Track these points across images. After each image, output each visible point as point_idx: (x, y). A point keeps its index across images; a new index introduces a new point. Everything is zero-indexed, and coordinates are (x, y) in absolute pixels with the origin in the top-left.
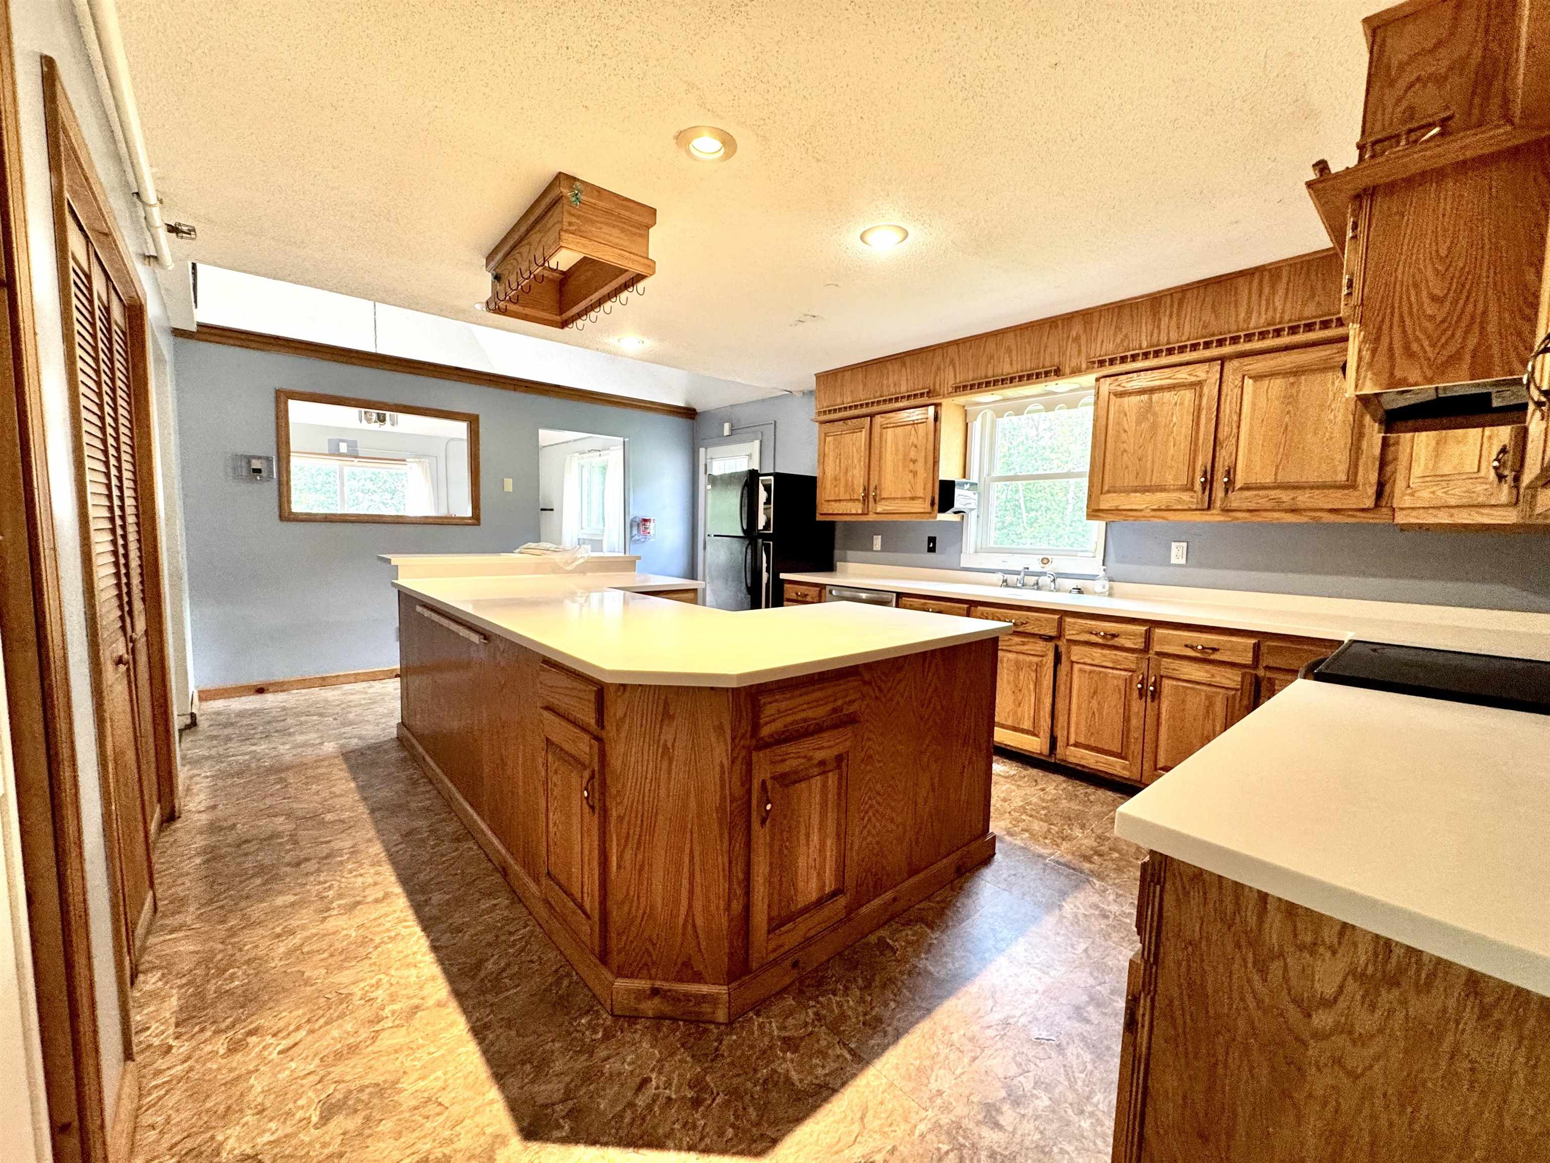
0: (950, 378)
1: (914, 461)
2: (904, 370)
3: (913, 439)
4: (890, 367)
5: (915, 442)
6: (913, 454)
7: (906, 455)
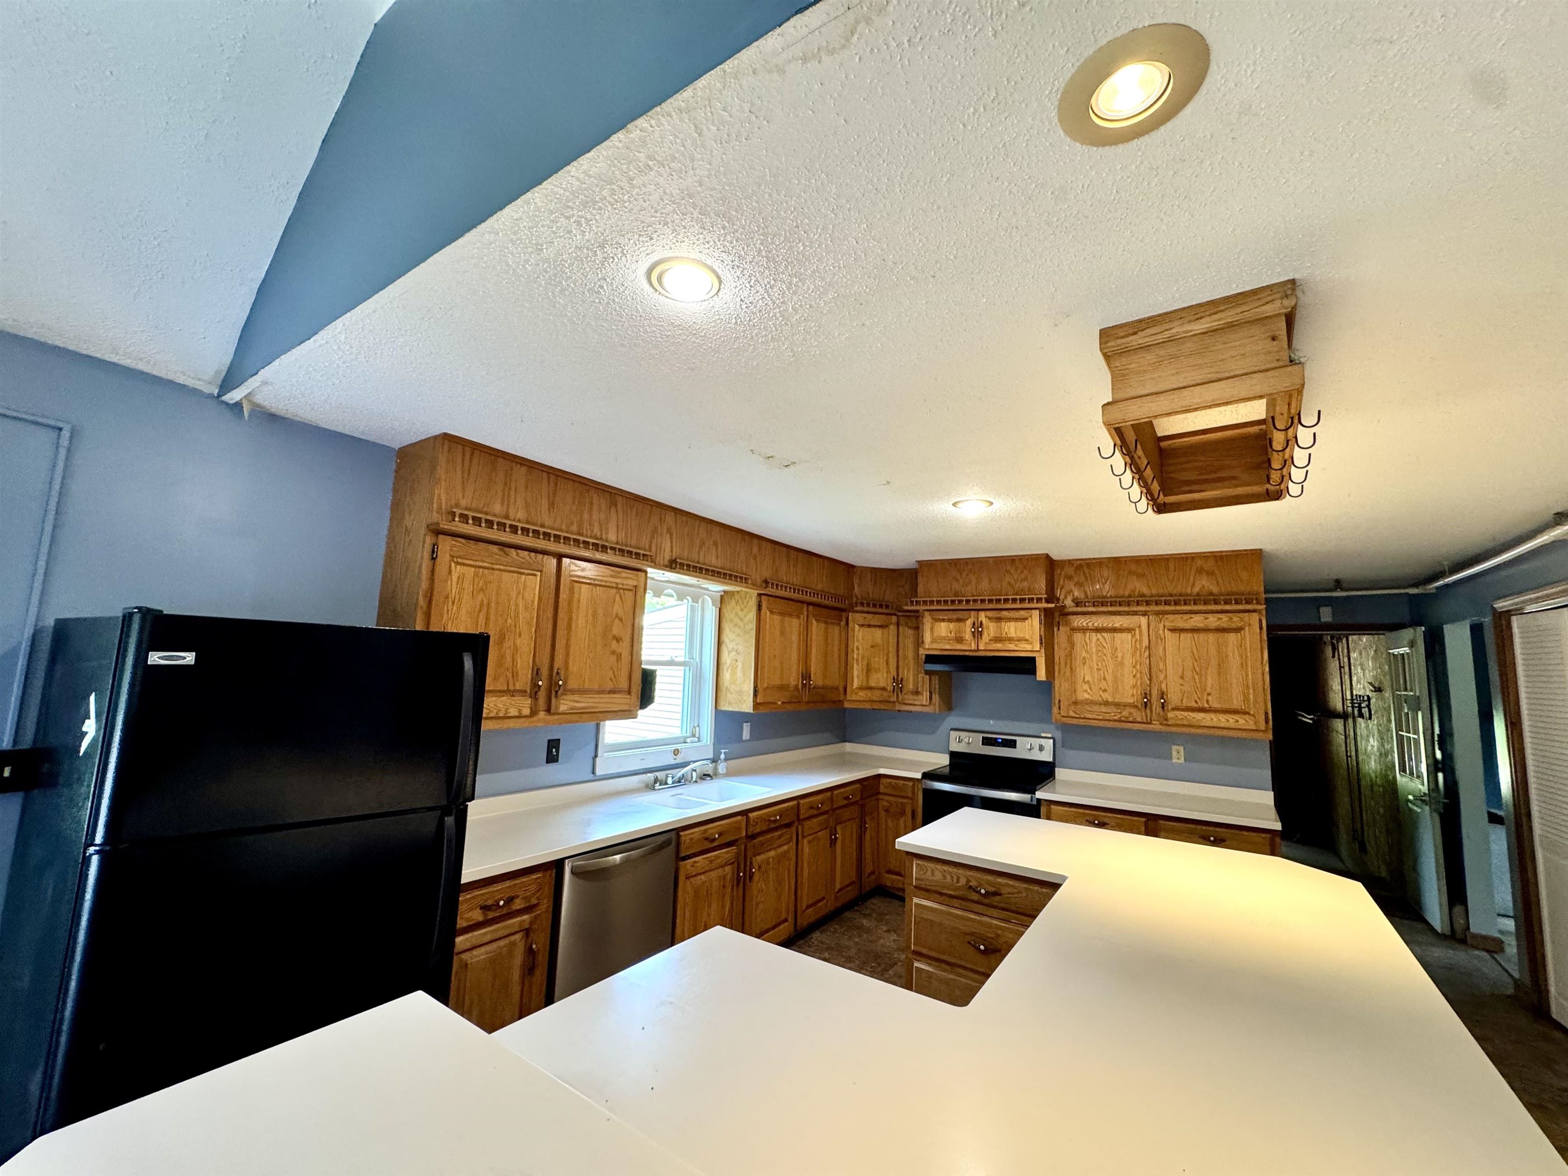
0: (667, 549)
1: (618, 640)
2: (613, 510)
3: (617, 608)
4: (596, 500)
5: (621, 613)
6: (616, 631)
7: (607, 630)
